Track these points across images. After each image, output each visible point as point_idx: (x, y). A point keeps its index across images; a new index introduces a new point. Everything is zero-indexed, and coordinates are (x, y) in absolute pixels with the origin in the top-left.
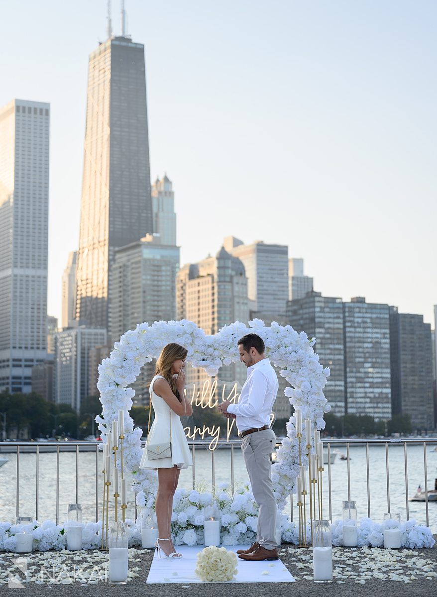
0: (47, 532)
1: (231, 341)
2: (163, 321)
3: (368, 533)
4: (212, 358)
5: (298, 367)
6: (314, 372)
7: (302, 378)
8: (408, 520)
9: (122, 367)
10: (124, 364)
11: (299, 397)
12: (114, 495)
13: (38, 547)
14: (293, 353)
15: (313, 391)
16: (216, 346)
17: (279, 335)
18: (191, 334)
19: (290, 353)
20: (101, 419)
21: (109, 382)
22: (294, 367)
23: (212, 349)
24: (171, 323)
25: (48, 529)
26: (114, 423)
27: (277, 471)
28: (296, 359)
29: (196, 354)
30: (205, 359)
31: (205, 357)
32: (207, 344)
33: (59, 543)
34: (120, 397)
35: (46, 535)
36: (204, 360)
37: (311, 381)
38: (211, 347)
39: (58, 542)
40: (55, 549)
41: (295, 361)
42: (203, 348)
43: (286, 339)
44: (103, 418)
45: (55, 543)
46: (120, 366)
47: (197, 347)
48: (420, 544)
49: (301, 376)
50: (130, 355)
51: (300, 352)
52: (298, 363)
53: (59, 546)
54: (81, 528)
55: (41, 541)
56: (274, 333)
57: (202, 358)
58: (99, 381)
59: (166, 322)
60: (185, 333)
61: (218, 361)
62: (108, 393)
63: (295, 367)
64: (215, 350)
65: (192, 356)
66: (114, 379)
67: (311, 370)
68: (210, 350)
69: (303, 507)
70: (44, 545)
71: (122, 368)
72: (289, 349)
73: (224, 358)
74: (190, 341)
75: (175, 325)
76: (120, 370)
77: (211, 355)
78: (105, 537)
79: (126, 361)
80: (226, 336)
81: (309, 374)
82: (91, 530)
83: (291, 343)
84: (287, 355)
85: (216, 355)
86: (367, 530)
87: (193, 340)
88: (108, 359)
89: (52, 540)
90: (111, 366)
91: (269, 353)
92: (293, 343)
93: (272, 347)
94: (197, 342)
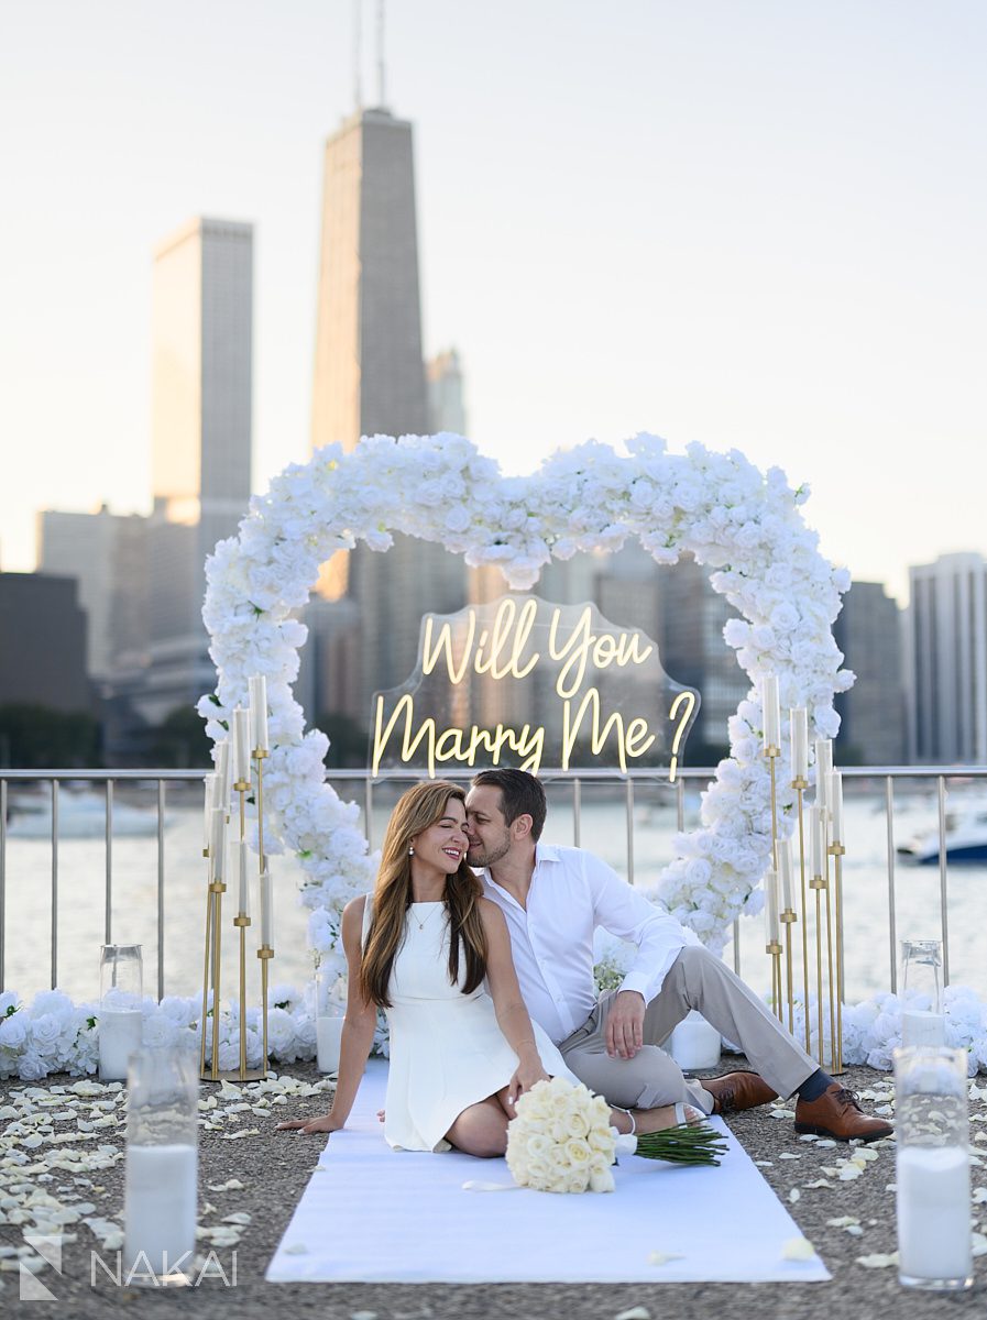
0: (42, 1026)
1: (573, 490)
2: (384, 436)
3: (972, 1033)
4: (520, 537)
5: (761, 564)
6: (807, 578)
7: (775, 595)
9: (270, 562)
10: (275, 552)
11: (765, 647)
12: (236, 920)
13: (16, 1069)
14: (750, 525)
15: (805, 630)
16: (533, 503)
17: (709, 475)
18: (462, 471)
19: (742, 525)
20: (213, 705)
21: (237, 602)
22: (750, 564)
23: (522, 512)
24: (409, 440)
25: (45, 1016)
26: (238, 714)
27: (703, 852)
28: (756, 541)
29: (478, 528)
30: (503, 540)
31: (503, 536)
32: (507, 499)
33: (79, 1057)
34: (264, 644)
35: (36, 1034)
36: (498, 543)
37: (798, 603)
38: (518, 507)
39: (75, 1051)
40: (69, 1073)
41: (753, 550)
42: (496, 511)
43: (727, 484)
44: (218, 704)
45: (67, 1055)
46: (265, 560)
47: (479, 508)
49: (771, 588)
50: (293, 528)
51: (768, 520)
52: (762, 553)
53: (81, 1063)
54: (139, 1014)
55: (22, 1052)
56: (695, 469)
57: (493, 537)
58: (208, 602)
59: (393, 439)
60: (444, 468)
61: (538, 546)
62: (231, 633)
63: (755, 563)
64: (530, 514)
65: (465, 532)
66: (247, 594)
67: (798, 571)
68: (517, 516)
69: (783, 957)
70: (33, 1064)
71: (272, 566)
72: (738, 512)
73: (556, 539)
74: (459, 491)
75: (420, 448)
76: (264, 569)
77: (518, 530)
78: (209, 1037)
79: (282, 544)
80: (562, 478)
81: (794, 583)
82: (172, 1018)
83: (743, 498)
84: (733, 530)
85: (532, 529)
86: (969, 1025)
87: (467, 488)
88: (232, 541)
89: (58, 1047)
90: (241, 559)
91: (682, 526)
92: (746, 495)
93: (688, 506)
94: (480, 494)
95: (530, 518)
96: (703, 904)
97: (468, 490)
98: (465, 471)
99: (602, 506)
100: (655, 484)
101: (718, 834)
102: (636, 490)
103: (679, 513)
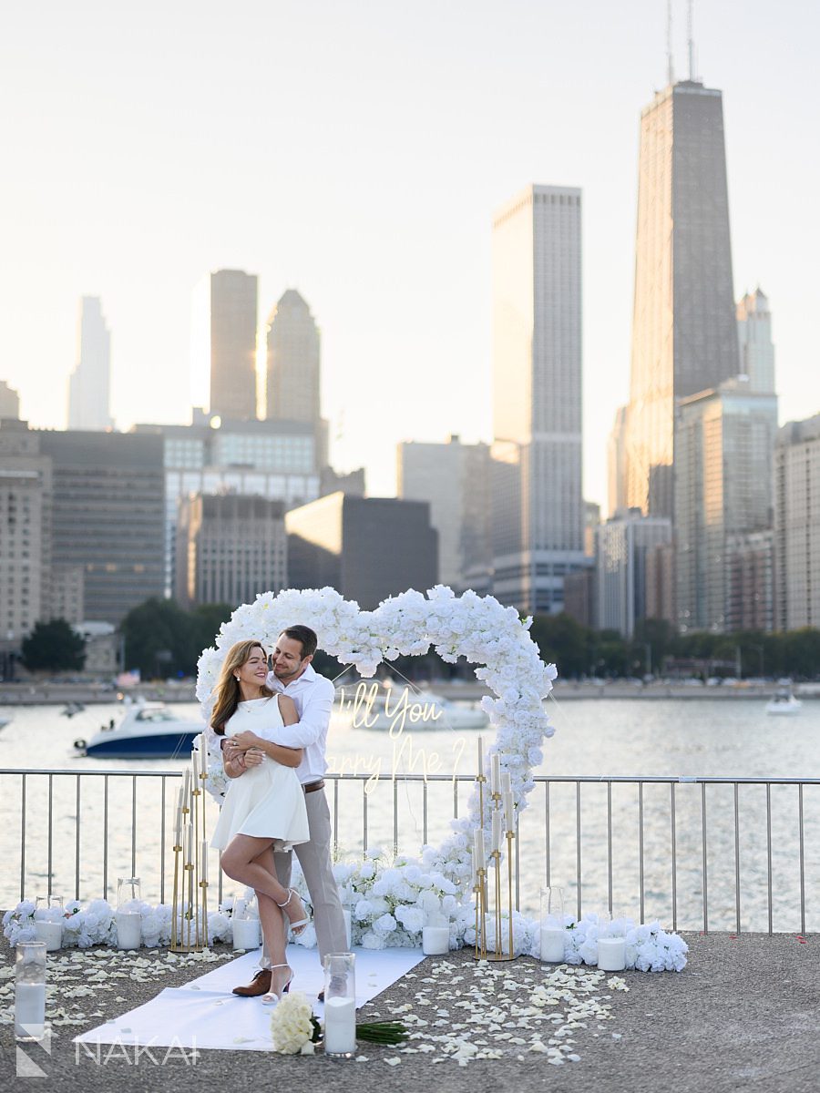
0: (91, 920)
1: (396, 622)
2: (295, 590)
4: (366, 648)
5: (503, 663)
6: (528, 672)
7: (506, 683)
8: (642, 923)
11: (501, 713)
13: (77, 941)
14: (493, 642)
15: (523, 703)
16: (373, 630)
17: (473, 613)
19: (489, 642)
22: (496, 664)
23: (367, 634)
24: (307, 592)
27: (464, 831)
28: (497, 652)
29: (344, 643)
30: (357, 650)
31: (357, 648)
32: (358, 627)
33: (111, 936)
36: (354, 652)
37: (521, 688)
38: (365, 631)
40: (106, 944)
42: (352, 633)
43: (483, 618)
45: (104, 935)
47: (344, 632)
48: (659, 965)
49: (504, 679)
51: (504, 639)
52: (504, 657)
53: (109, 940)
54: (140, 915)
55: (78, 933)
57: (352, 648)
59: (298, 591)
60: (325, 609)
61: (376, 653)
63: (499, 663)
64: (373, 635)
65: (337, 645)
67: (521, 669)
68: (364, 637)
70: (84, 940)
72: (487, 635)
73: (388, 649)
74: (331, 623)
75: (313, 597)
77: (365, 644)
80: (389, 615)
83: (492, 626)
84: (484, 645)
85: (374, 643)
87: (337, 620)
88: (212, 649)
89: (98, 931)
90: (215, 660)
91: (458, 642)
92: (494, 624)
93: (459, 631)
94: (344, 623)
95: (372, 638)
96: (465, 860)
97: (338, 621)
98: (335, 611)
99: (412, 630)
100: (440, 619)
101: (473, 820)
102: (429, 622)
103: (455, 635)
